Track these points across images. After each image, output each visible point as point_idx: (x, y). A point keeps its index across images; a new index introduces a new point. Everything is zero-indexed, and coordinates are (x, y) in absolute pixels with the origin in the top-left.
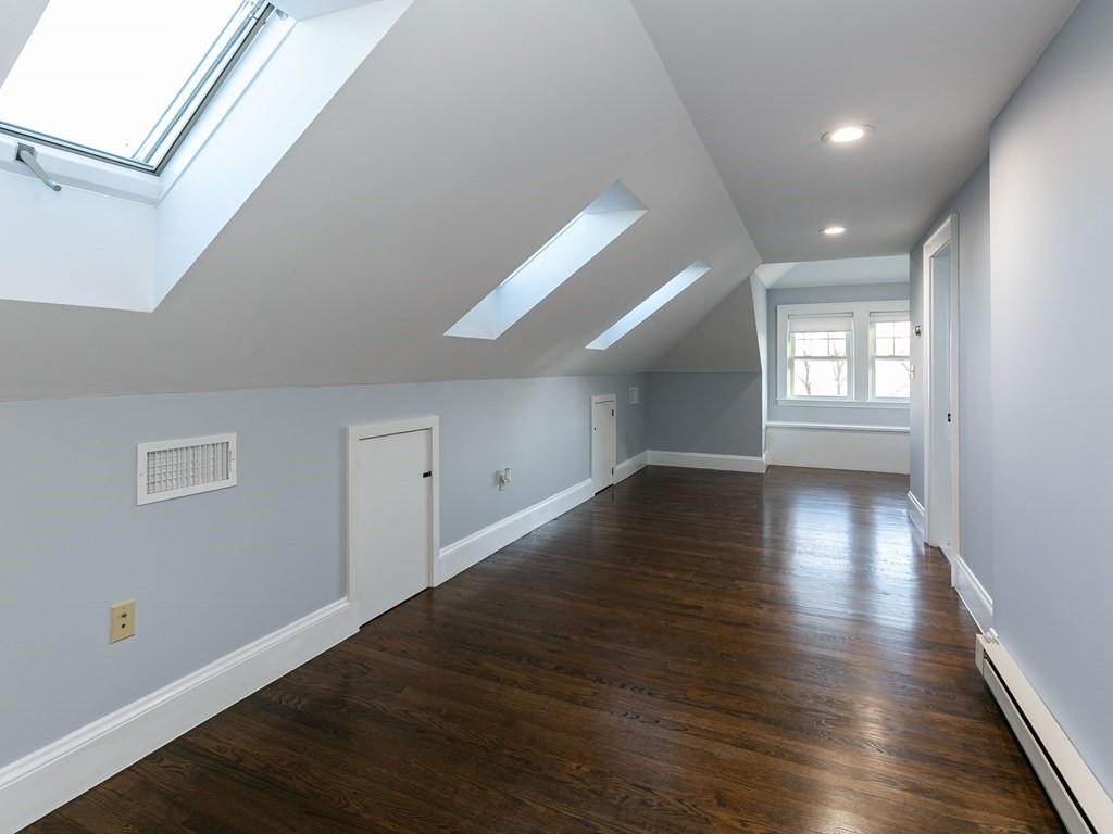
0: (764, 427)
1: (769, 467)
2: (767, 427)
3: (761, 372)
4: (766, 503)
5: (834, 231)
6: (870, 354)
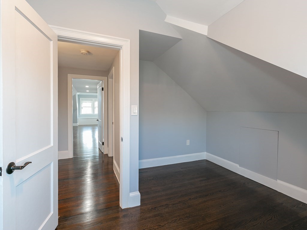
2: (78, 119)
3: (77, 109)
6: (94, 106)
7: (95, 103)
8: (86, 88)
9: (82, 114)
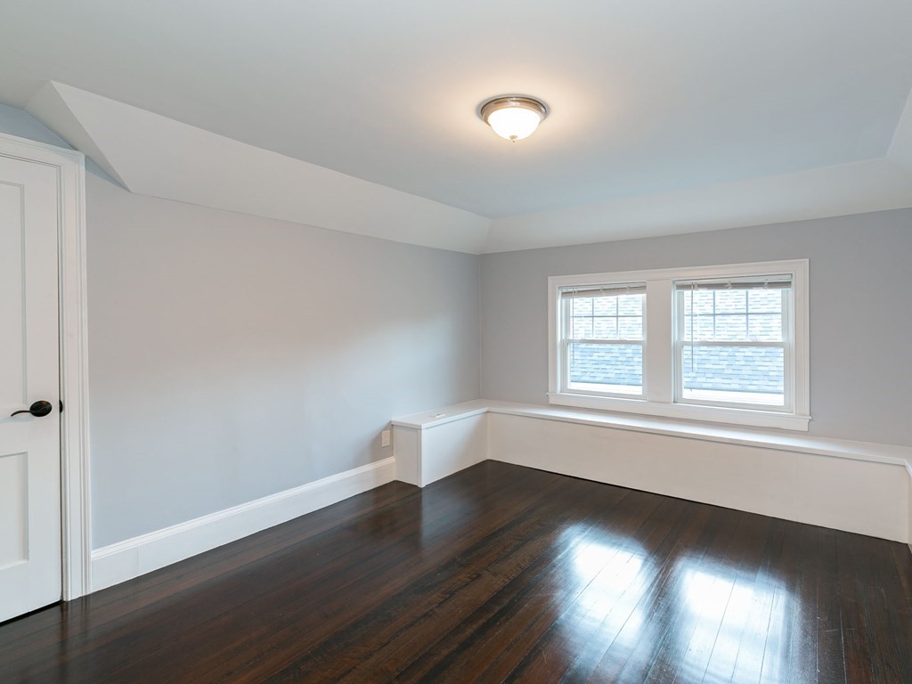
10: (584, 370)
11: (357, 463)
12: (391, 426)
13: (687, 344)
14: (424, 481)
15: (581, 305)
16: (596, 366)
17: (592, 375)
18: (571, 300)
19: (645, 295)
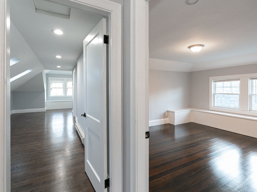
0: (45, 102)
1: (46, 110)
2: (46, 102)
3: (44, 91)
4: (45, 116)
5: (59, 67)
6: (67, 87)
7: (67, 83)
8: (58, 60)
9: (51, 96)
10: (226, 103)
11: (160, 118)
12: (168, 111)
13: (254, 95)
14: (175, 124)
15: (219, 84)
16: (231, 102)
17: (229, 105)
18: (216, 83)
19: (240, 81)
